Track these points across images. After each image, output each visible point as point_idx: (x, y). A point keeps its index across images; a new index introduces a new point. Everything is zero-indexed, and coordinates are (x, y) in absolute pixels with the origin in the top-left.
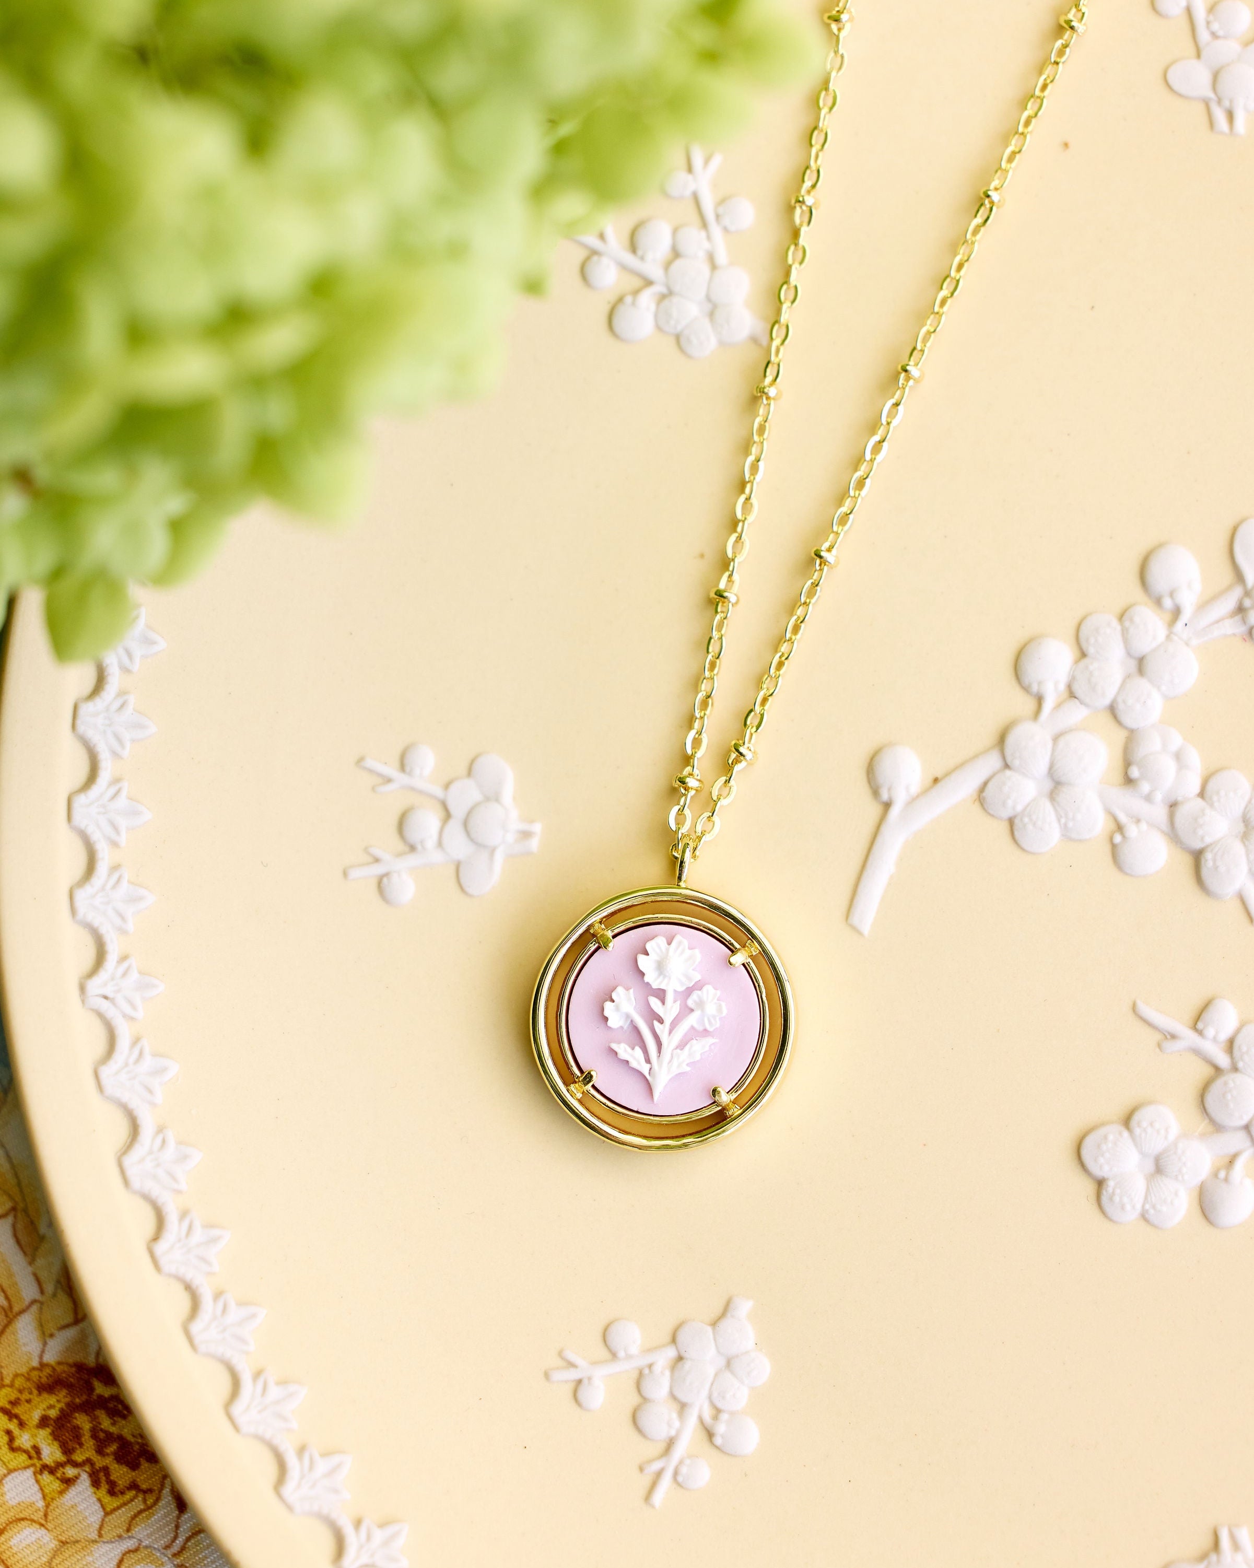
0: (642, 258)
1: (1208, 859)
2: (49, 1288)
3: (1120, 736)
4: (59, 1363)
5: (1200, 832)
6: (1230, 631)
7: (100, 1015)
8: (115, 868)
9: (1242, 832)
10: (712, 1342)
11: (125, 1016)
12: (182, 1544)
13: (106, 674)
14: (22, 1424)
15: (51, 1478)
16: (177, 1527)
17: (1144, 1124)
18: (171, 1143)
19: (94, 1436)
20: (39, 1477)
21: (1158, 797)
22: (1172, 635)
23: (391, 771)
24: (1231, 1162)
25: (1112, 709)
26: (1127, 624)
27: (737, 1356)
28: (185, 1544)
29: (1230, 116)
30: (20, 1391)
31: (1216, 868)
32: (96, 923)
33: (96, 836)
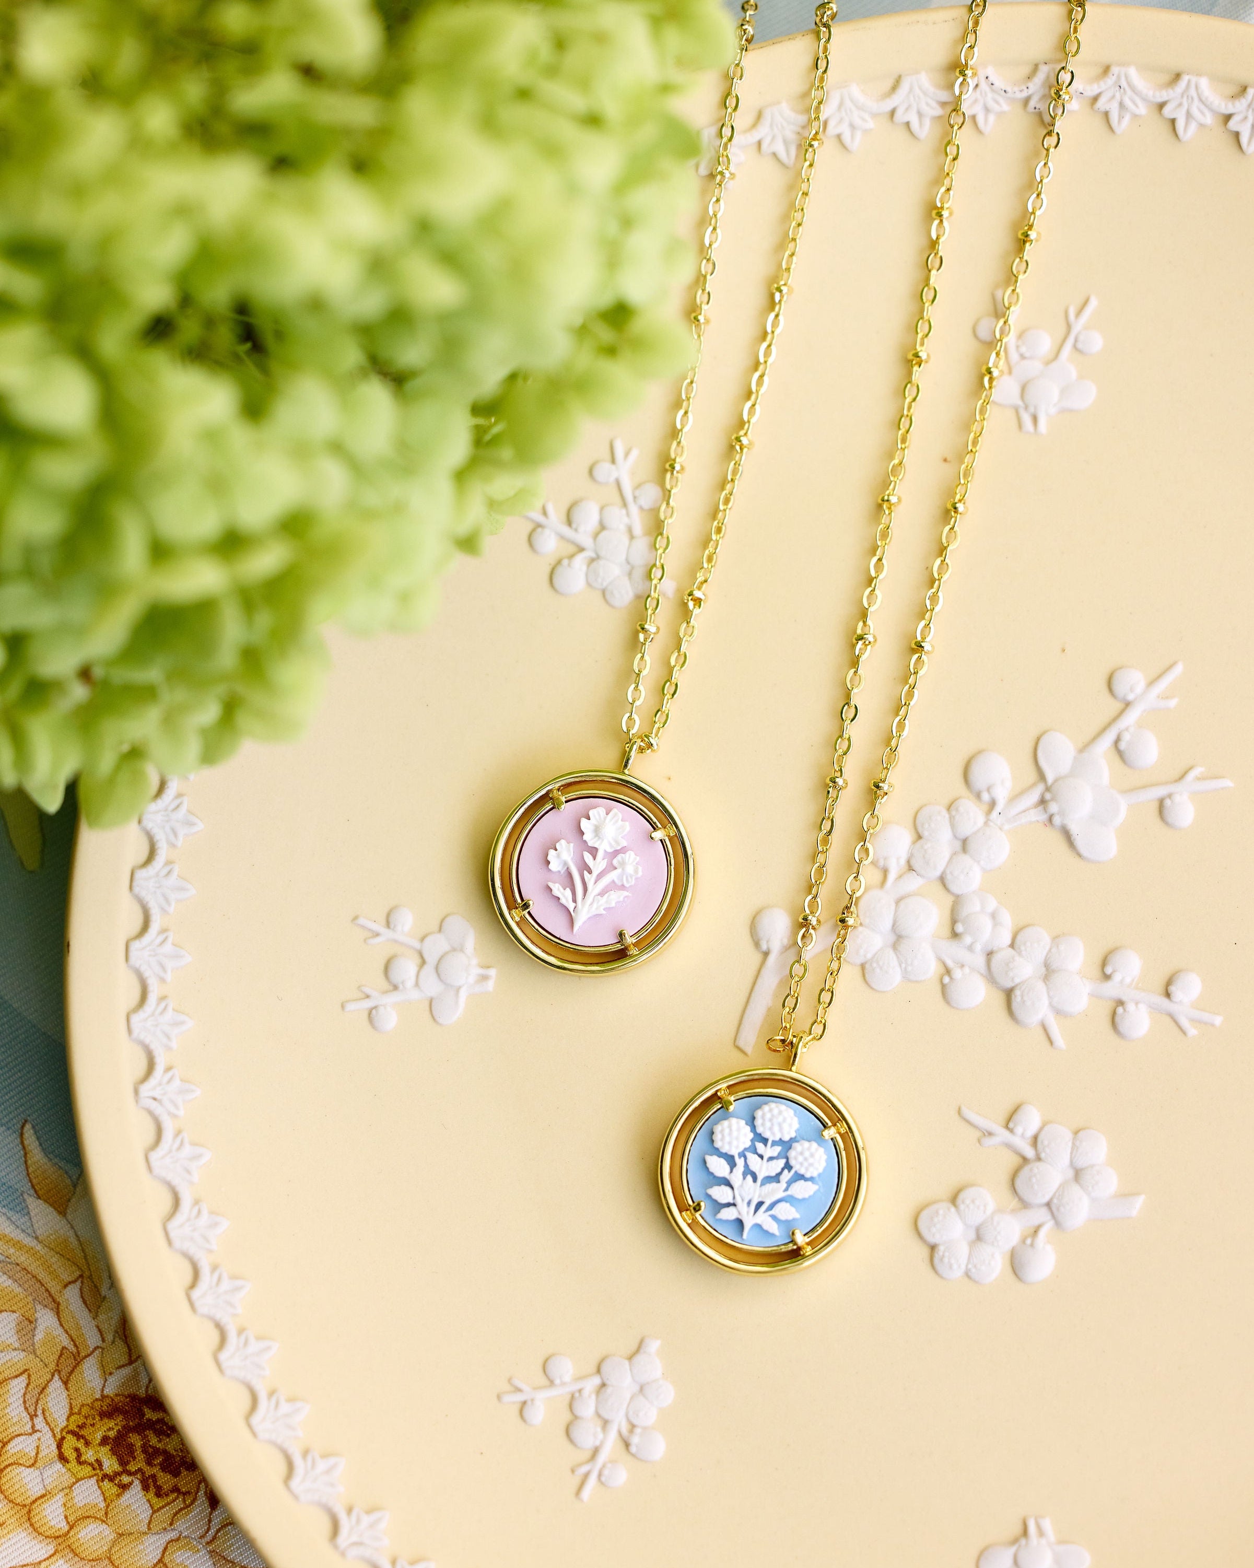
0: (576, 530)
1: (1017, 995)
2: (109, 1337)
3: (948, 900)
4: (116, 1395)
5: (1011, 974)
6: (1034, 819)
7: (151, 1113)
8: (163, 998)
9: (1044, 974)
10: (629, 1371)
11: (170, 1114)
12: (214, 1534)
13: (156, 847)
14: (87, 1444)
15: (111, 1484)
16: (210, 1521)
17: (968, 1202)
18: (205, 1212)
19: (145, 1451)
20: (101, 1484)
21: (978, 947)
22: (989, 822)
23: (379, 927)
24: (1036, 1231)
25: (942, 880)
26: (954, 813)
27: (648, 1383)
28: (216, 1534)
29: (1035, 419)
30: (86, 1418)
31: (1024, 1002)
32: (147, 1041)
33: (147, 974)
